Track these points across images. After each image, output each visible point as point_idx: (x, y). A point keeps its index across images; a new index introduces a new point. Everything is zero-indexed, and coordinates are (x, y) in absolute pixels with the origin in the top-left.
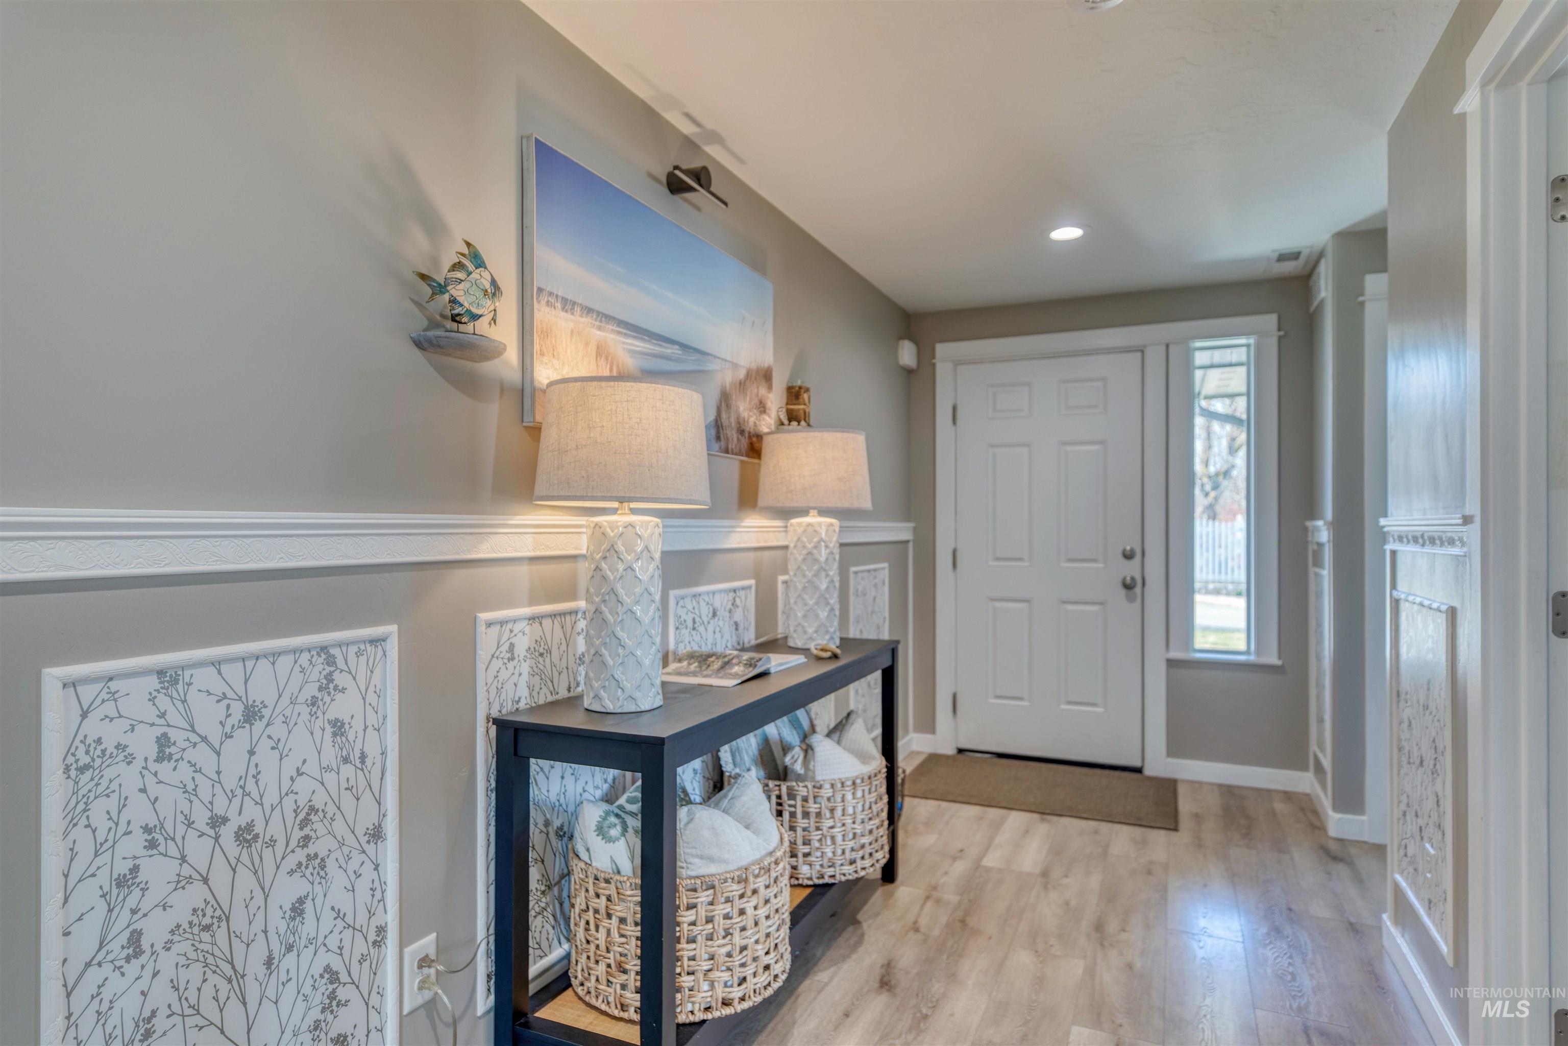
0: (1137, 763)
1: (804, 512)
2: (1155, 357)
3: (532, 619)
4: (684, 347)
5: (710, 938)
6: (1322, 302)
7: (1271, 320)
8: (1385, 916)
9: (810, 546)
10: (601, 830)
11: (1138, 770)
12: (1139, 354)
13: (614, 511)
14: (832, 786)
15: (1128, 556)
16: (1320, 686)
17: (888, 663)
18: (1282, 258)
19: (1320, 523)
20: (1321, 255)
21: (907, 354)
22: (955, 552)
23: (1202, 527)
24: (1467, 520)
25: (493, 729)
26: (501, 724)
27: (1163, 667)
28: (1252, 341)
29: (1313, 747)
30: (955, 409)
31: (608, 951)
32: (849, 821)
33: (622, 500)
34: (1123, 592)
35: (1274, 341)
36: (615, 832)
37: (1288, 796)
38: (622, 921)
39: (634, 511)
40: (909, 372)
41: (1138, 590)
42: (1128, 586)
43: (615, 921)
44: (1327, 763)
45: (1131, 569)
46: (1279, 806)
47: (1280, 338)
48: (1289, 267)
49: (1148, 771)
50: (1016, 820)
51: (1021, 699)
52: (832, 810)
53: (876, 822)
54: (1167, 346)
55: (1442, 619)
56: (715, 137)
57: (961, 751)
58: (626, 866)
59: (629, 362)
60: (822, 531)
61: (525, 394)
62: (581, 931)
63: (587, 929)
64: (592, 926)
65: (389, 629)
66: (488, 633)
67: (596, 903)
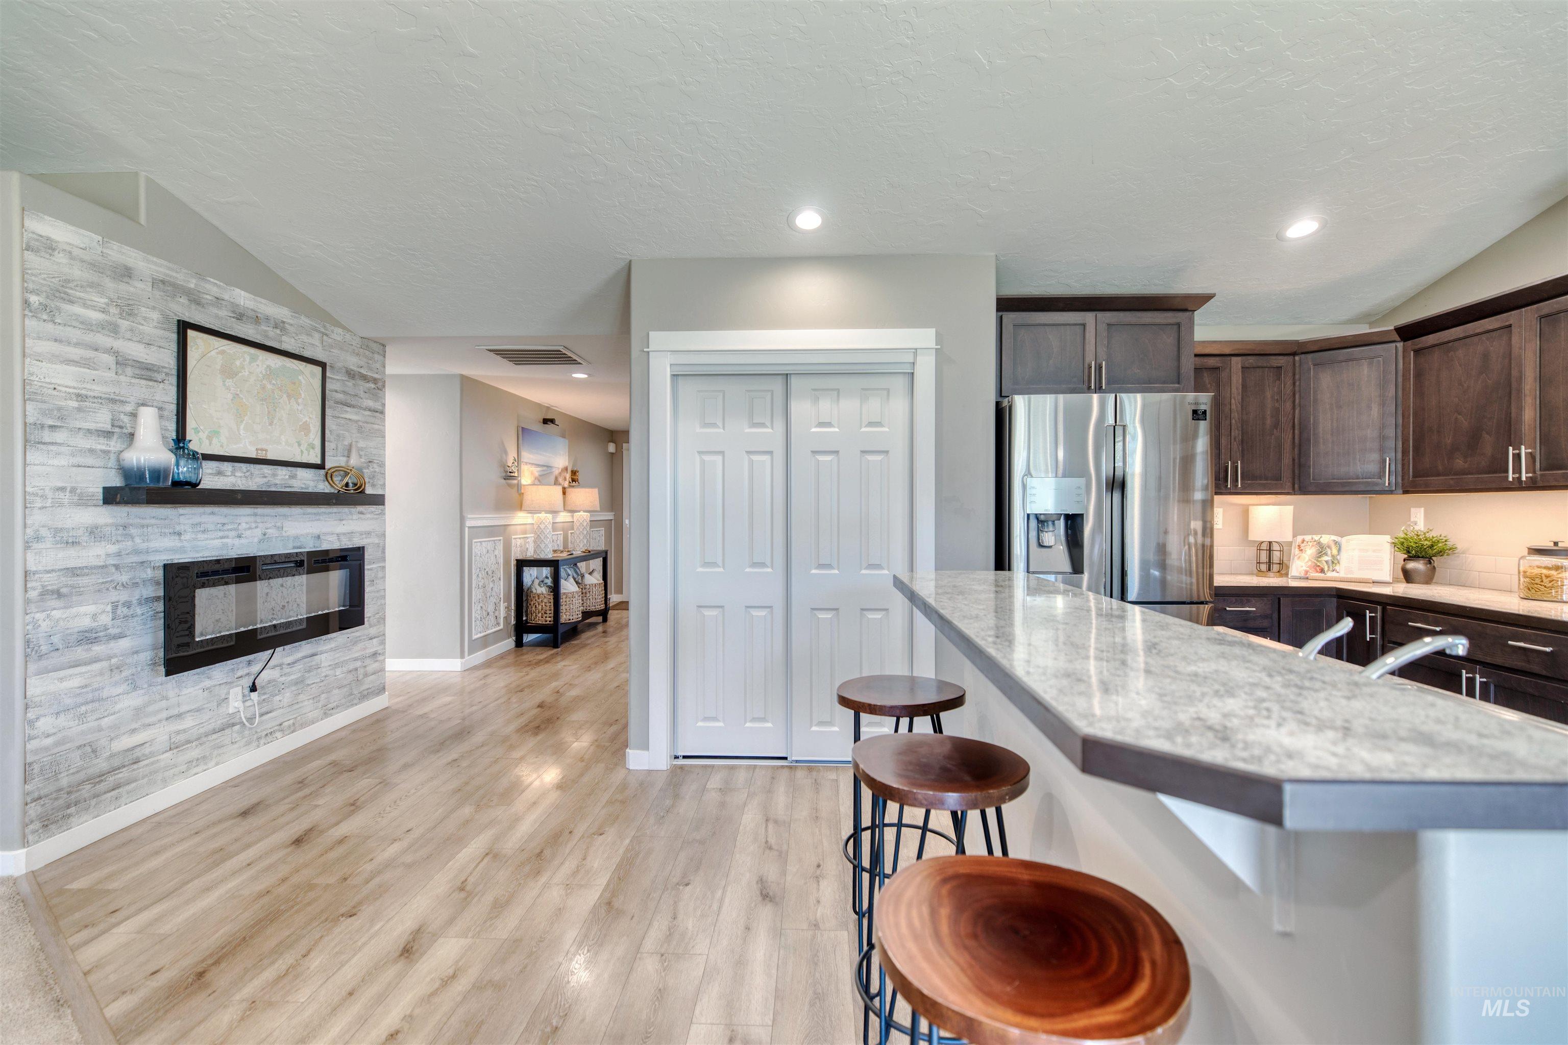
1: (579, 511)
4: (548, 466)
5: (565, 606)
9: (581, 521)
10: (539, 585)
13: (540, 514)
14: (589, 585)
17: (604, 556)
21: (612, 448)
25: (515, 561)
26: (517, 560)
31: (541, 610)
32: (594, 595)
33: (541, 511)
36: (542, 585)
38: (546, 603)
39: (545, 513)
52: (589, 592)
53: (601, 596)
56: (553, 406)
58: (544, 592)
59: (537, 474)
60: (585, 517)
61: (519, 486)
62: (534, 608)
63: (536, 607)
64: (537, 606)
65: (501, 538)
66: (513, 541)
67: (538, 600)
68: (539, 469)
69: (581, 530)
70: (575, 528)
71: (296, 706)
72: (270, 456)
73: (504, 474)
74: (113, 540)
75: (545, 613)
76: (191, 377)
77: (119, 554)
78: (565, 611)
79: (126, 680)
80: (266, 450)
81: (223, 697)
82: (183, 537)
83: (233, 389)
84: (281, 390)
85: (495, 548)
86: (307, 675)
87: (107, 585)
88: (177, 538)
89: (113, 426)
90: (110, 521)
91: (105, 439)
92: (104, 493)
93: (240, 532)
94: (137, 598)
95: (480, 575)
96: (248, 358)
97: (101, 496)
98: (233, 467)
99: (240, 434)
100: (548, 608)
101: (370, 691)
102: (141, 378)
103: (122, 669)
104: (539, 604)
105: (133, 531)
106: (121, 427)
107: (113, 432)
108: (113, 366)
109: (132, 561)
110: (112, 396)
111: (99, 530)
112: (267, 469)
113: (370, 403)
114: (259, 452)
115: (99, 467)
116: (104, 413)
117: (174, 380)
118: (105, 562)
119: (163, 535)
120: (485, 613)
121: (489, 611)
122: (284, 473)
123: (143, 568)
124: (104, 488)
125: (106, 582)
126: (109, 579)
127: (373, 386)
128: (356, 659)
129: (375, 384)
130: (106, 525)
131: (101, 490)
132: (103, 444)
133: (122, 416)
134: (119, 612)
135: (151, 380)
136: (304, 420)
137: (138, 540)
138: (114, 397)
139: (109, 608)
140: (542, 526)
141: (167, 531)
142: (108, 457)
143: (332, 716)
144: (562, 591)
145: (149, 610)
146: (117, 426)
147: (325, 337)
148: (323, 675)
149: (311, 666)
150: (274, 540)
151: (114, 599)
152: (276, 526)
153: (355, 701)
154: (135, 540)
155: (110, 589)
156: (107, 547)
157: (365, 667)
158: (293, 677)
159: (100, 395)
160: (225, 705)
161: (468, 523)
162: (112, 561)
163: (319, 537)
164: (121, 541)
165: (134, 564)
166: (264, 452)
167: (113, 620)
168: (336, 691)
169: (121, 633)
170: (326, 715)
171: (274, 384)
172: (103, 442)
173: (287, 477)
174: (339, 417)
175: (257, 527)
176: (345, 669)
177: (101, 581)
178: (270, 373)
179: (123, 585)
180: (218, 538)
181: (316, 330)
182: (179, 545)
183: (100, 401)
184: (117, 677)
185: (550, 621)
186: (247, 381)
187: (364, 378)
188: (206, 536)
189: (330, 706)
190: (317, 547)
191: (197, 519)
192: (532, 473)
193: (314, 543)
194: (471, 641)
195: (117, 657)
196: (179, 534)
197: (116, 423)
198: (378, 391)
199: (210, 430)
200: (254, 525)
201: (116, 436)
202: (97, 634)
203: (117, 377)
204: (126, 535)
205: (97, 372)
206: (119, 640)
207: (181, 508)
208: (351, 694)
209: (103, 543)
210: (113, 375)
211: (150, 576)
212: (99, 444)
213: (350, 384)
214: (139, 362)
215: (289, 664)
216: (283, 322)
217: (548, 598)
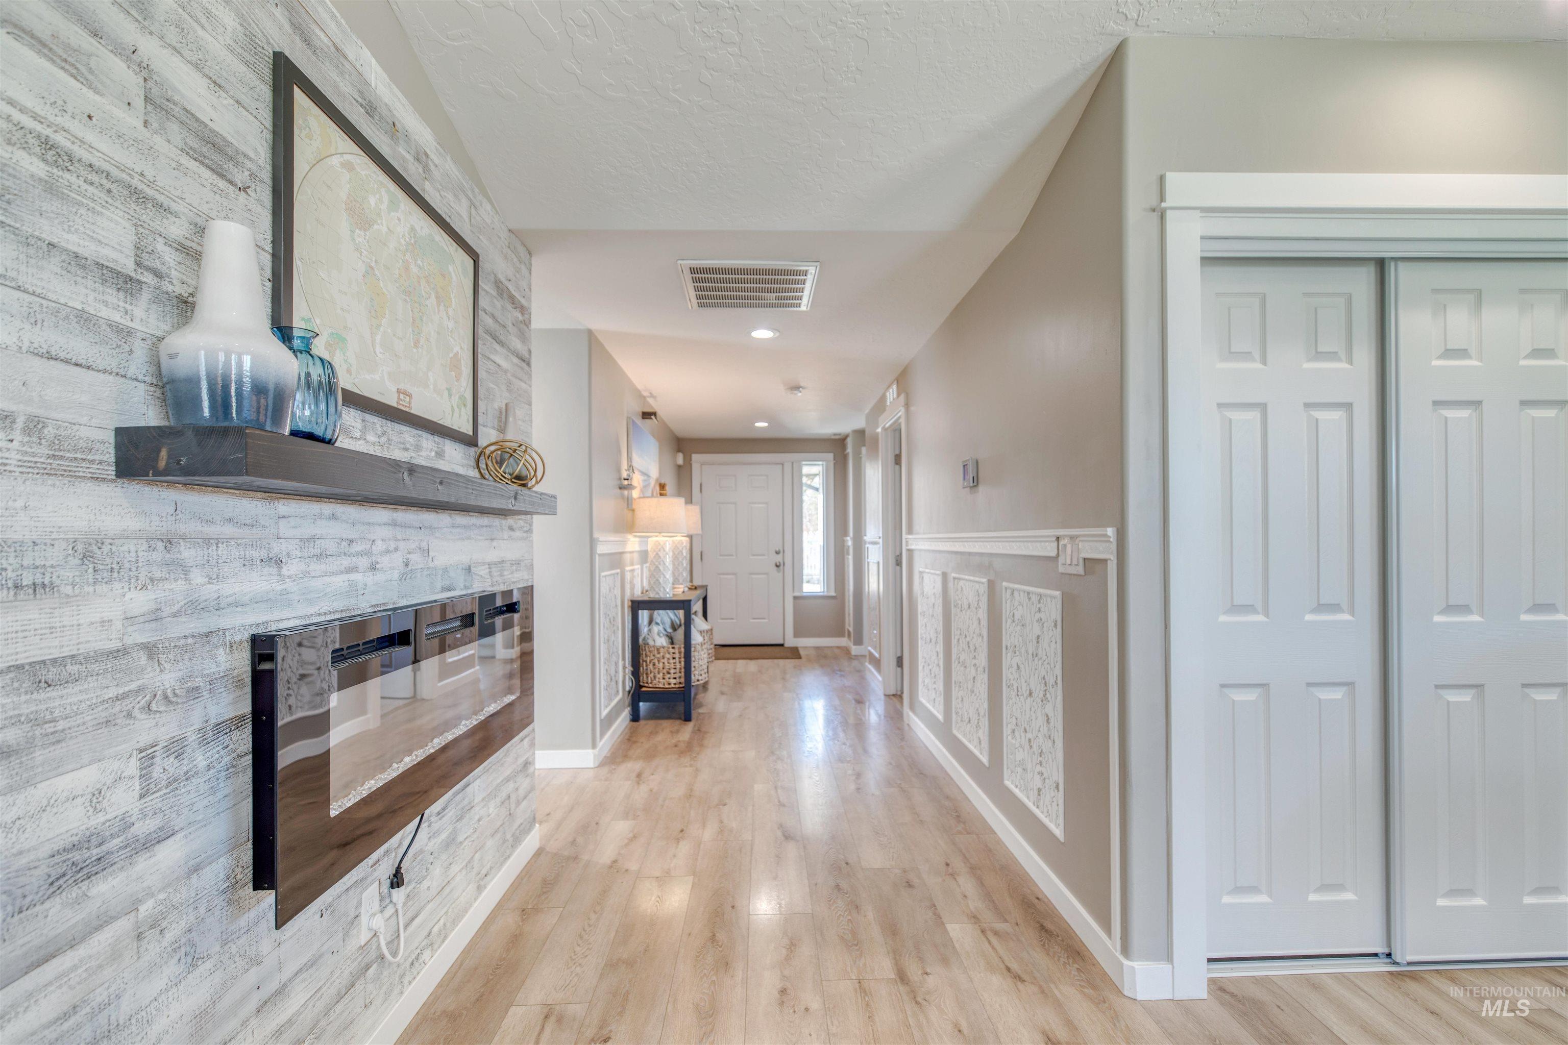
0: (781, 642)
2: (788, 467)
4: (648, 477)
6: (848, 454)
7: (831, 456)
8: (867, 664)
9: (680, 548)
10: (658, 634)
11: (782, 645)
12: (780, 465)
13: (656, 536)
15: (777, 553)
16: (849, 601)
17: (705, 594)
18: (834, 435)
19: (848, 538)
21: (680, 459)
22: (701, 553)
23: (806, 537)
24: (880, 537)
25: (630, 603)
26: (633, 602)
27: (791, 599)
28: (824, 463)
29: (847, 626)
30: (701, 485)
33: (660, 533)
34: (776, 568)
35: (832, 464)
36: (662, 635)
37: (838, 647)
38: (668, 659)
39: (663, 536)
40: (679, 467)
41: (781, 567)
42: (777, 566)
43: (666, 659)
44: (851, 630)
45: (779, 558)
46: (836, 651)
47: (834, 464)
48: (837, 437)
49: (786, 645)
50: (741, 663)
51: (732, 619)
54: (792, 462)
56: (652, 396)
58: (665, 644)
59: (642, 485)
62: (651, 667)
63: (654, 665)
64: (657, 663)
65: (618, 571)
66: (626, 574)
67: (658, 656)
68: (643, 477)
71: (447, 890)
72: (417, 409)
73: (619, 482)
74: (142, 577)
75: (669, 673)
76: (299, 197)
77: (155, 616)
79: (175, 951)
80: (410, 396)
81: (352, 915)
82: (284, 571)
83: (365, 252)
84: (428, 282)
85: (614, 586)
86: (459, 825)
87: (127, 704)
88: (274, 570)
89: (138, 264)
90: (133, 524)
91: (121, 295)
92: (118, 447)
93: (374, 558)
94: (197, 726)
95: (606, 624)
96: (386, 199)
97: (110, 456)
98: (363, 421)
99: (375, 352)
100: (672, 666)
101: (522, 828)
102: (202, 163)
103: (164, 925)
104: (659, 661)
105: (187, 553)
106: (158, 274)
107: (139, 282)
108: (139, 102)
109: (188, 632)
110: (136, 182)
111: (106, 549)
112: (408, 434)
113: (516, 344)
114: (402, 396)
115: (105, 371)
116: (117, 223)
117: (264, 194)
118: (121, 639)
119: (248, 563)
120: (609, 679)
121: (612, 674)
122: (430, 447)
123: (207, 647)
124: (119, 431)
125: (125, 696)
126: (133, 686)
127: (521, 318)
128: (507, 780)
129: (523, 314)
130: (125, 536)
131: (111, 437)
132: (116, 308)
133: (160, 246)
134: (157, 772)
135: (222, 176)
136: (455, 351)
137: (197, 577)
138: (141, 186)
139: (133, 767)
140: (661, 554)
141: (255, 554)
142: (127, 349)
143: (485, 888)
144: (693, 642)
145: (222, 753)
146: (148, 269)
147: (473, 210)
148: (477, 817)
149: (463, 809)
150: (419, 575)
151: (145, 739)
152: (420, 548)
153: (508, 852)
154: (192, 576)
155: (136, 713)
156: (129, 596)
157: (517, 789)
158: (444, 836)
159: (106, 166)
160: (355, 932)
162: (138, 637)
163: (469, 570)
164: (161, 579)
165: (190, 641)
166: (408, 398)
167: (142, 796)
168: (490, 843)
169: (161, 829)
170: (480, 889)
171: (419, 267)
172: (115, 301)
173: (433, 454)
174: (488, 358)
175: (396, 549)
176: (498, 800)
177: (112, 693)
178: (415, 242)
179: (166, 697)
180: (342, 573)
181: (464, 192)
182: (278, 587)
183: (104, 182)
184: (153, 948)
185: (675, 684)
186: (385, 244)
187: (512, 299)
188: (323, 567)
189: (484, 872)
190: (468, 588)
191: (308, 530)
192: (639, 483)
193: (465, 581)
194: (601, 720)
195: (152, 895)
196: (279, 563)
197: (148, 261)
198: (525, 327)
199: (330, 331)
200: (392, 545)
201: (146, 296)
202: (104, 848)
203: (146, 133)
204: (172, 563)
205: (97, 98)
206: (158, 847)
207: (282, 501)
208: (505, 841)
209: (117, 585)
210: (139, 124)
211: (222, 668)
212: (106, 303)
213: (498, 304)
214: (197, 120)
215: (439, 814)
216: (427, 156)
217: (672, 650)
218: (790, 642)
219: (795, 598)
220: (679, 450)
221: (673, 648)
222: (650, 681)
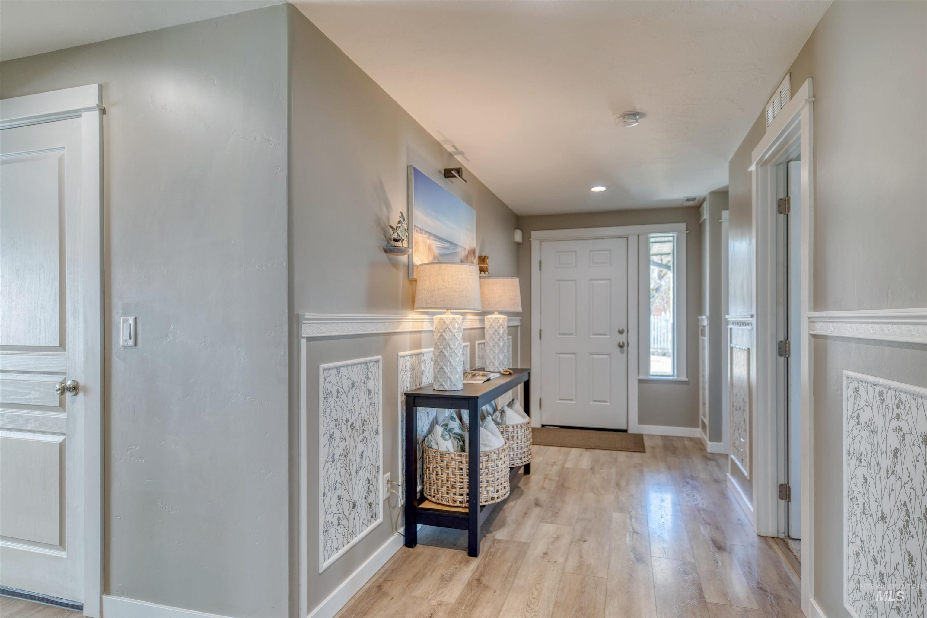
0: (624, 428)
1: (492, 313)
2: (633, 240)
3: (411, 356)
4: (451, 243)
5: (487, 474)
6: (705, 220)
7: (683, 226)
8: (728, 474)
9: (496, 327)
10: (443, 436)
11: (625, 431)
12: (626, 239)
13: (444, 313)
14: (513, 427)
15: (621, 332)
16: (704, 389)
17: (526, 379)
18: (688, 200)
19: (704, 317)
20: (704, 200)
21: (518, 236)
22: (540, 331)
23: (653, 319)
24: (752, 316)
25: (404, 397)
26: (408, 395)
27: (636, 383)
28: (675, 235)
29: (701, 416)
31: (447, 481)
32: (519, 442)
33: (448, 309)
34: (619, 349)
35: (684, 235)
36: (447, 437)
37: (691, 439)
39: (452, 313)
40: (518, 244)
41: (625, 348)
42: (621, 346)
43: (450, 470)
44: (707, 422)
45: (622, 338)
46: (687, 443)
47: (687, 234)
48: (691, 203)
49: (630, 431)
51: (572, 400)
52: (513, 437)
53: (529, 442)
54: (638, 236)
55: (745, 353)
57: (543, 426)
58: (452, 450)
59: (436, 251)
60: (501, 321)
61: (409, 267)
62: (434, 476)
63: (437, 474)
64: (440, 473)
65: (380, 357)
66: (401, 361)
67: (441, 464)
68: (439, 244)
69: (496, 340)
70: (487, 336)
73: (382, 243)
75: (453, 487)
78: (486, 484)
85: (367, 377)
95: (337, 435)
100: (458, 479)
104: (443, 470)
120: (347, 506)
121: (356, 498)
140: (447, 336)
144: (482, 449)
161: (307, 331)
185: (461, 502)
192: (430, 249)
194: (315, 578)
217: (459, 459)
218: (634, 428)
219: (640, 381)
220: (518, 227)
221: (461, 456)
222: (433, 494)
